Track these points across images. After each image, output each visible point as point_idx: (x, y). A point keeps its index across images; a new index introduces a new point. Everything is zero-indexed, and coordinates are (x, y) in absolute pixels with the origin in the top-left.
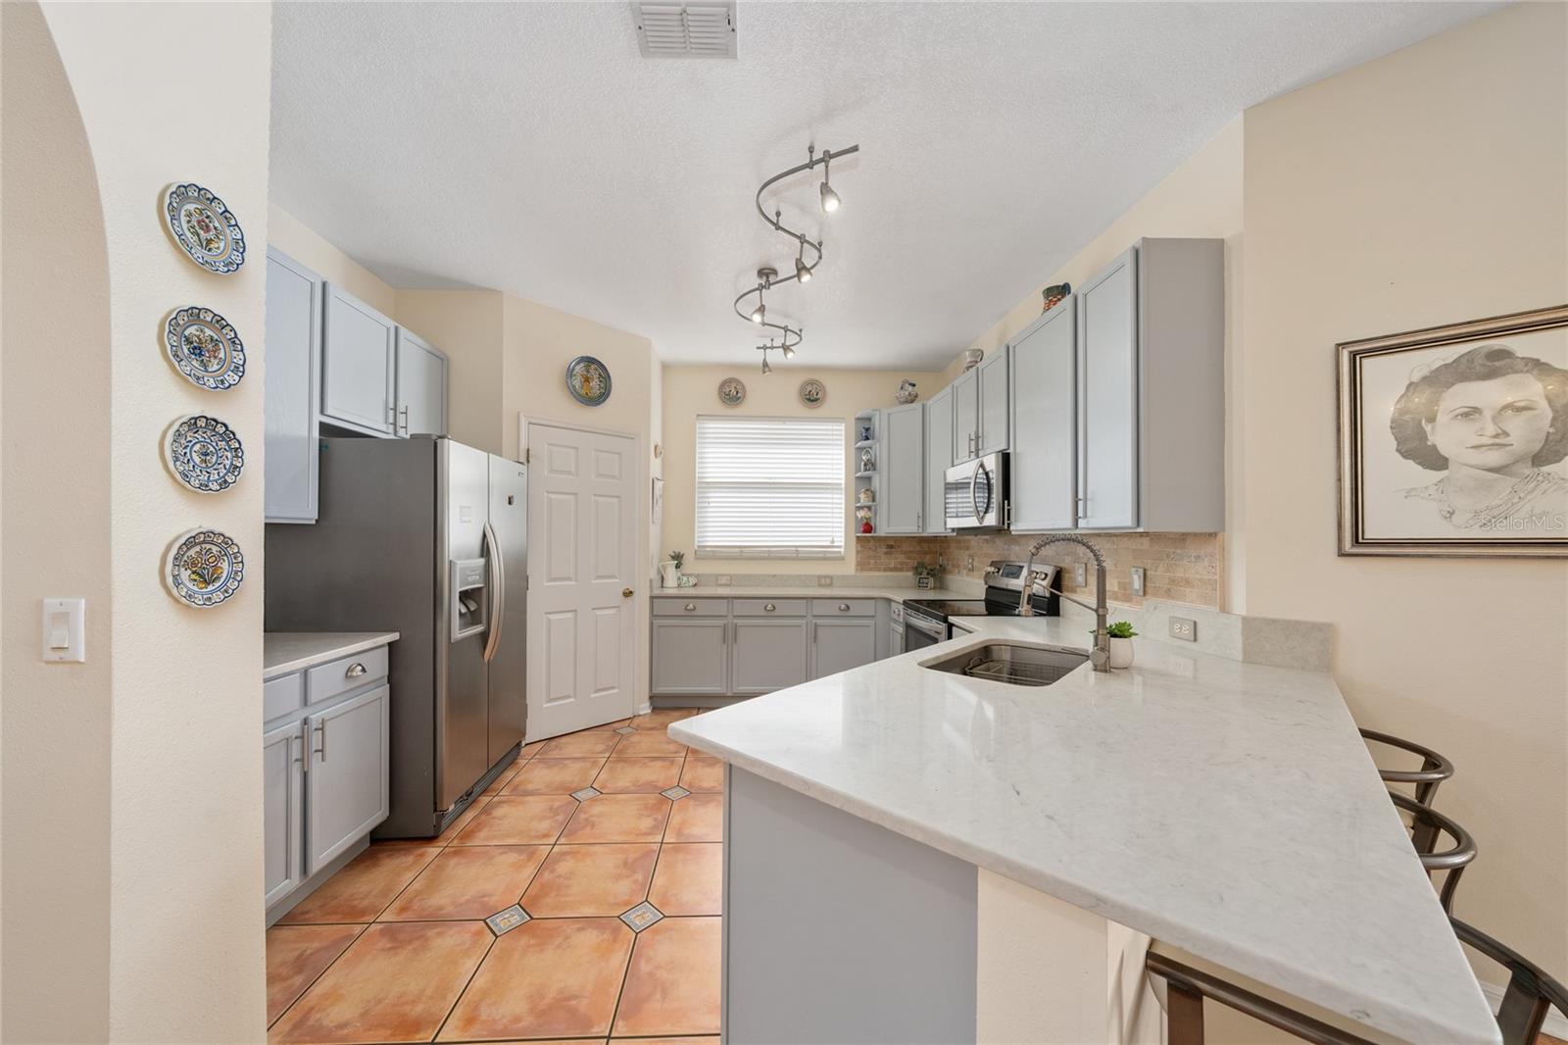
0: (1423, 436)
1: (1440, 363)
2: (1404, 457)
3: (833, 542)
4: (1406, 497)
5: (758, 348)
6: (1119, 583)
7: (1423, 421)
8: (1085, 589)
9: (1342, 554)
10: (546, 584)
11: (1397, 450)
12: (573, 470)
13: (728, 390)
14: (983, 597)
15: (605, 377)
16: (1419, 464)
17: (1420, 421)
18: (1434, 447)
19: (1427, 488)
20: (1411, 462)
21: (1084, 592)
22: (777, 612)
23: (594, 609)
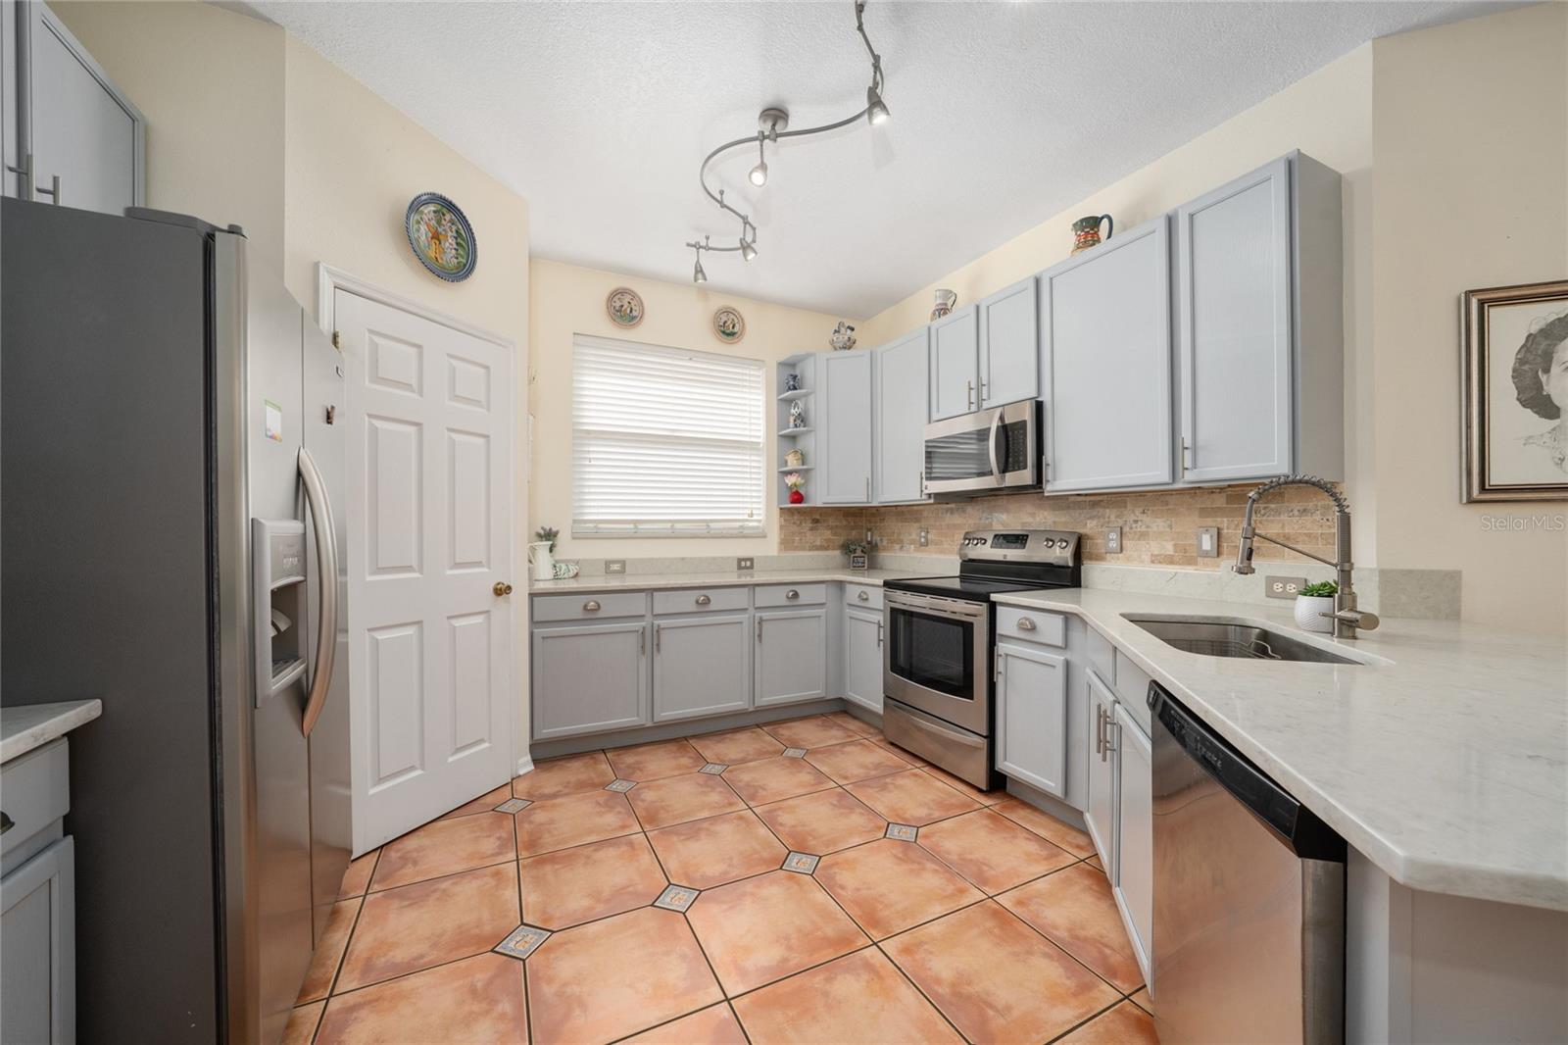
0: (1539, 386)
1: (1554, 317)
2: (1524, 406)
3: (752, 515)
4: (1525, 444)
5: (688, 245)
6: (1175, 545)
7: (1540, 373)
8: (1120, 555)
9: (1471, 501)
10: (369, 578)
11: (1518, 399)
12: (414, 382)
13: (618, 304)
14: (958, 574)
15: (467, 241)
16: (1536, 412)
17: (1537, 372)
18: (1549, 396)
19: (1542, 435)
20: (1529, 410)
21: (1118, 559)
22: (712, 606)
23: (449, 618)
